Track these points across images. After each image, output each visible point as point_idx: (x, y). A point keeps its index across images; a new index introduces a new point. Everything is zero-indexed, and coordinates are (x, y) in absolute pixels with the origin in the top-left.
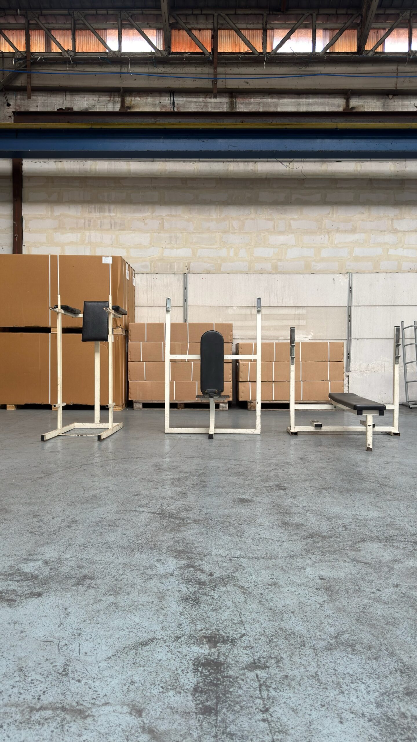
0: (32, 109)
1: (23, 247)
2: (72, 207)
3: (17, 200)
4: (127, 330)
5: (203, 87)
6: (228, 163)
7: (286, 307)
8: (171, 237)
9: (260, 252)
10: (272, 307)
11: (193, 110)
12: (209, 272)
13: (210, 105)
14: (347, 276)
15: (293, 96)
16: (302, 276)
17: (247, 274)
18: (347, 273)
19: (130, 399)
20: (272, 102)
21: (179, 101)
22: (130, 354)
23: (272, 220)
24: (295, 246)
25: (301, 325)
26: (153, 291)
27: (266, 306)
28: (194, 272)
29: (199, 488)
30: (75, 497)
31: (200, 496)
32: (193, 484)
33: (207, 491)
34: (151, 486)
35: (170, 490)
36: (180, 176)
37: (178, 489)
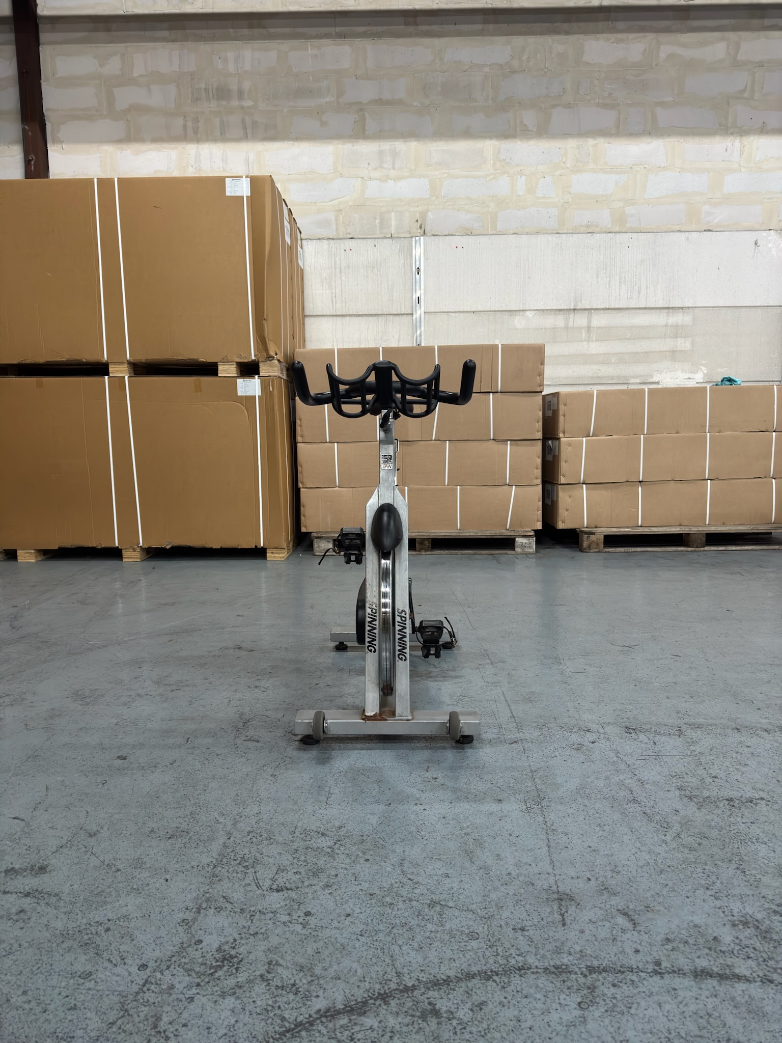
2: (155, 88)
3: (27, 72)
7: (645, 308)
8: (381, 152)
10: (614, 309)
12: (469, 233)
16: (683, 236)
17: (557, 233)
19: (303, 530)
22: (300, 426)
23: (613, 107)
24: (664, 169)
25: (680, 351)
26: (343, 278)
27: (602, 307)
28: (435, 234)
36: (401, 7)
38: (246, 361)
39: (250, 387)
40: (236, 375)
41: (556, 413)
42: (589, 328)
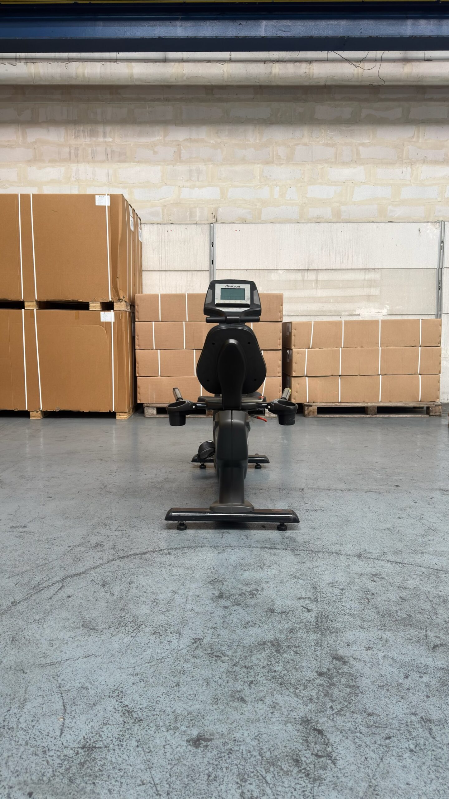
2: (52, 129)
4: (132, 305)
6: (271, 64)
7: (351, 269)
8: (190, 171)
9: (316, 192)
10: (332, 269)
12: (244, 221)
14: (438, 225)
16: (375, 225)
17: (298, 223)
18: (437, 221)
19: (139, 402)
22: (138, 339)
23: (333, 146)
24: (364, 183)
25: (373, 296)
26: (166, 248)
27: (325, 268)
28: (223, 222)
29: (341, 694)
30: (38, 753)
31: (364, 745)
32: (321, 674)
33: (370, 715)
34: (224, 681)
35: (274, 706)
36: (203, 84)
37: (294, 701)
38: (106, 301)
39: (108, 317)
40: (99, 310)
41: (290, 333)
42: (317, 281)
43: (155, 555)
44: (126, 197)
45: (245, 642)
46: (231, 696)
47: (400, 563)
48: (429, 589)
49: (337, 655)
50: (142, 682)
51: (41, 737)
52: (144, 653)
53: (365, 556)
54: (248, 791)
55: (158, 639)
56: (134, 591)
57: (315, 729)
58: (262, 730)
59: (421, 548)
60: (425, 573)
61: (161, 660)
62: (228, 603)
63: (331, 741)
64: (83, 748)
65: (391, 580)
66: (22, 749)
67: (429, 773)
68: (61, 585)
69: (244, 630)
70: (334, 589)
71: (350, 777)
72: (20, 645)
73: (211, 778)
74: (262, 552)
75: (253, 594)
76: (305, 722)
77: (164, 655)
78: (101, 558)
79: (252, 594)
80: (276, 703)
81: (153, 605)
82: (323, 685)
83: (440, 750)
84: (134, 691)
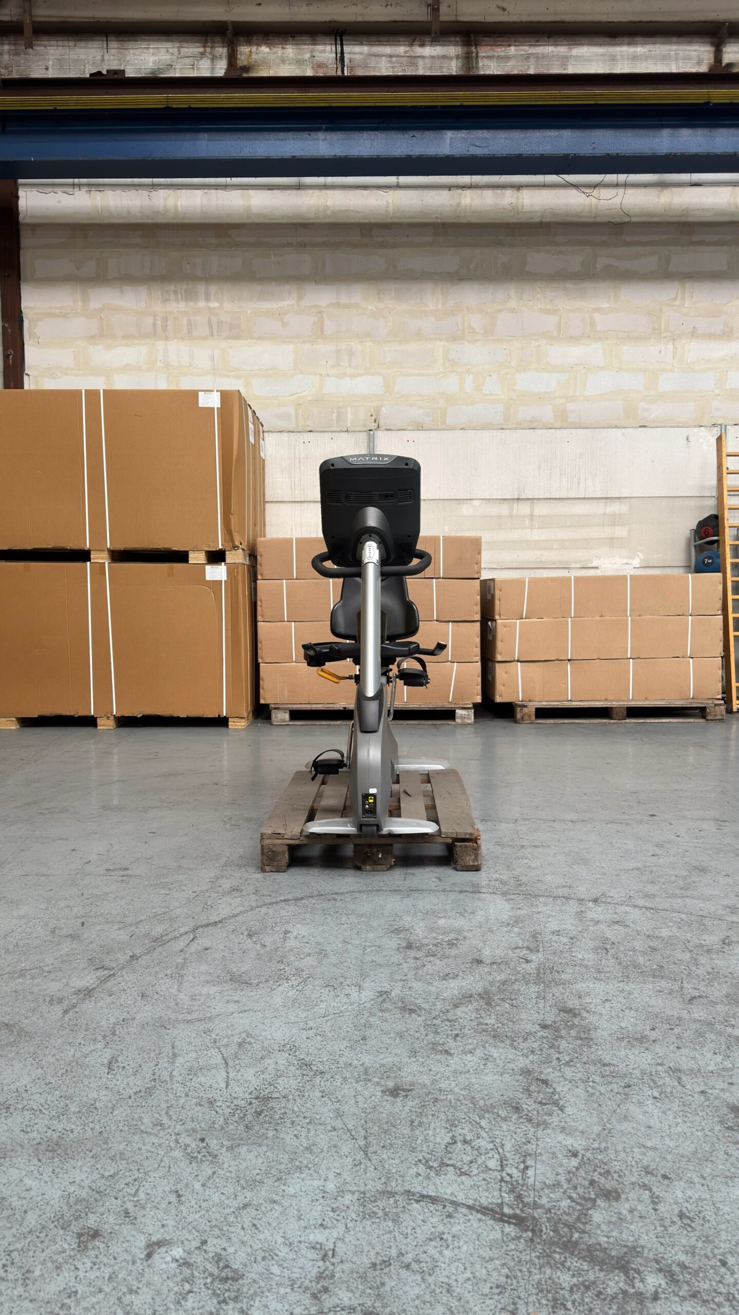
0: (37, 73)
1: (26, 378)
2: (128, 289)
3: (8, 276)
4: (253, 555)
5: (406, 19)
6: (459, 191)
7: (584, 498)
8: (338, 352)
9: (527, 382)
10: (555, 499)
11: (384, 72)
12: (420, 427)
13: (421, 62)
14: (715, 429)
15: (602, 40)
16: (620, 431)
17: (502, 429)
18: (714, 425)
19: (262, 701)
20: (555, 53)
21: (355, 53)
22: (261, 606)
23: (555, 312)
24: (603, 368)
25: (618, 538)
26: (302, 468)
27: (544, 497)
28: (388, 428)
29: (571, 1046)
30: (202, 1103)
31: (598, 1093)
32: (545, 1027)
33: (605, 1065)
34: (421, 1034)
35: (487, 1058)
36: (357, 220)
37: (511, 1054)
38: (214, 550)
39: (217, 573)
40: (205, 562)
41: (493, 596)
42: (532, 516)
43: (314, 901)
44: (243, 395)
45: (445, 995)
46: (433, 1049)
47: (652, 909)
48: (689, 938)
49: (566, 1007)
50: (319, 1037)
51: (203, 1089)
52: (317, 1007)
53: (604, 900)
54: (460, 1135)
55: (332, 992)
56: (292, 943)
57: (537, 1079)
58: (474, 1080)
59: (682, 891)
60: (686, 920)
61: (340, 1014)
62: (420, 954)
63: (557, 1090)
64: (257, 1098)
65: (639, 929)
66: (182, 1100)
67: (675, 1118)
68: (192, 937)
69: (444, 982)
70: (561, 938)
71: (580, 1122)
72: (154, 1001)
73: (414, 1124)
74: (462, 896)
75: (453, 944)
76: (526, 1072)
77: (343, 1009)
78: (242, 905)
79: (451, 944)
80: (490, 1055)
81: (320, 957)
82: (547, 1037)
83: (690, 1097)
84: (310, 1045)
